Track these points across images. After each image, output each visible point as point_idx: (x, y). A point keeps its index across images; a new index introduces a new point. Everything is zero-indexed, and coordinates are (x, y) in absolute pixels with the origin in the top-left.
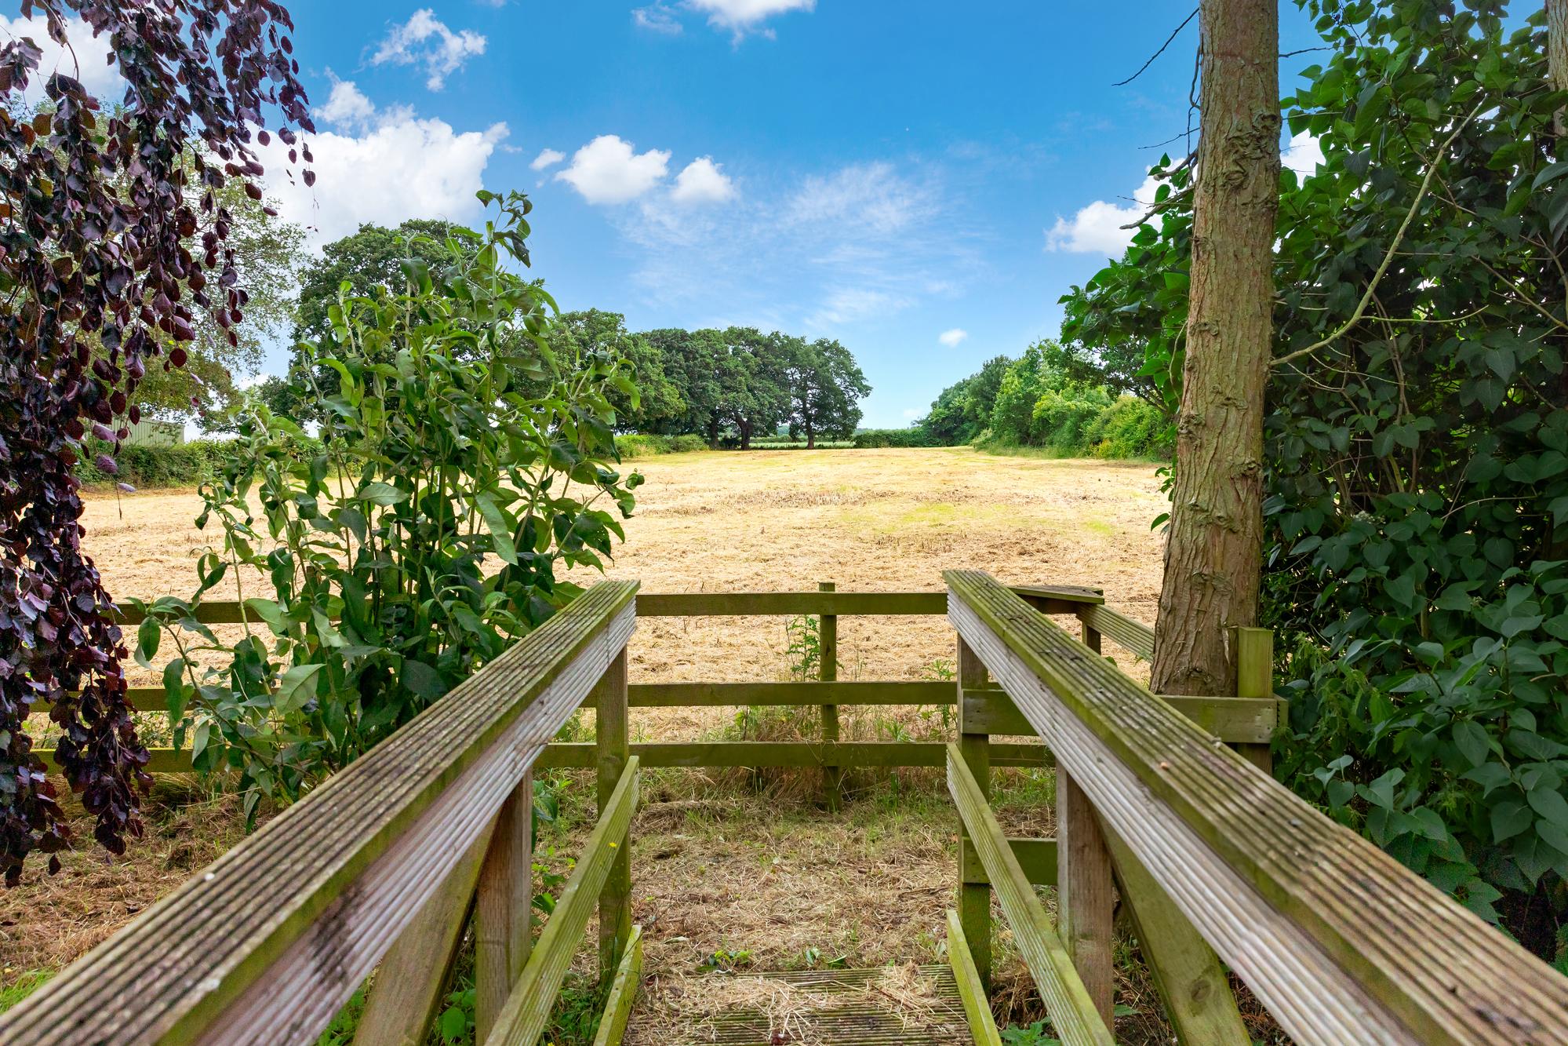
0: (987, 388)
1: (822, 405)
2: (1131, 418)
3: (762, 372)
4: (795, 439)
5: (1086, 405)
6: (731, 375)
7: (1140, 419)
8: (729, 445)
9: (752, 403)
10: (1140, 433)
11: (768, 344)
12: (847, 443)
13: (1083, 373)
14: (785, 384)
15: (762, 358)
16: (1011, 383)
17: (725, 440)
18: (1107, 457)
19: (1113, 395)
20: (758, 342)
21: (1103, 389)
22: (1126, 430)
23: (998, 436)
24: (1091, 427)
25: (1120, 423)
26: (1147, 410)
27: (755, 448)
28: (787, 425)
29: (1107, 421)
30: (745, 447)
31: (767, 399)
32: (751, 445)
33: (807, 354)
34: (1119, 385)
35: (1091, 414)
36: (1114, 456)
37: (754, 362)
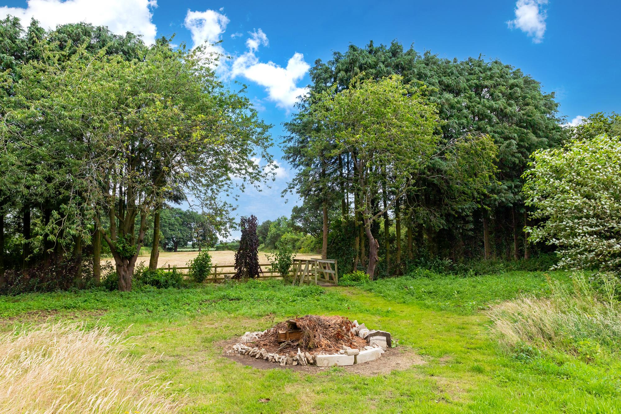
0: (264, 231)
1: (204, 236)
2: (310, 241)
3: (183, 224)
4: (194, 248)
5: (296, 237)
6: (172, 225)
7: (312, 242)
8: (170, 250)
9: (180, 235)
10: (312, 245)
11: (185, 214)
12: (213, 249)
13: (297, 229)
14: (191, 229)
15: (183, 219)
16: (273, 230)
17: (168, 248)
18: (303, 253)
19: (305, 235)
20: (181, 213)
21: (302, 233)
22: (308, 245)
23: (266, 246)
24: (298, 244)
25: (307, 243)
26: (314, 239)
27: (179, 251)
28: (191, 243)
29: (303, 242)
30: (175, 251)
31: (185, 234)
32: (178, 250)
33: (199, 218)
34: (306, 232)
35: (298, 240)
36: (305, 252)
37: (180, 220)
